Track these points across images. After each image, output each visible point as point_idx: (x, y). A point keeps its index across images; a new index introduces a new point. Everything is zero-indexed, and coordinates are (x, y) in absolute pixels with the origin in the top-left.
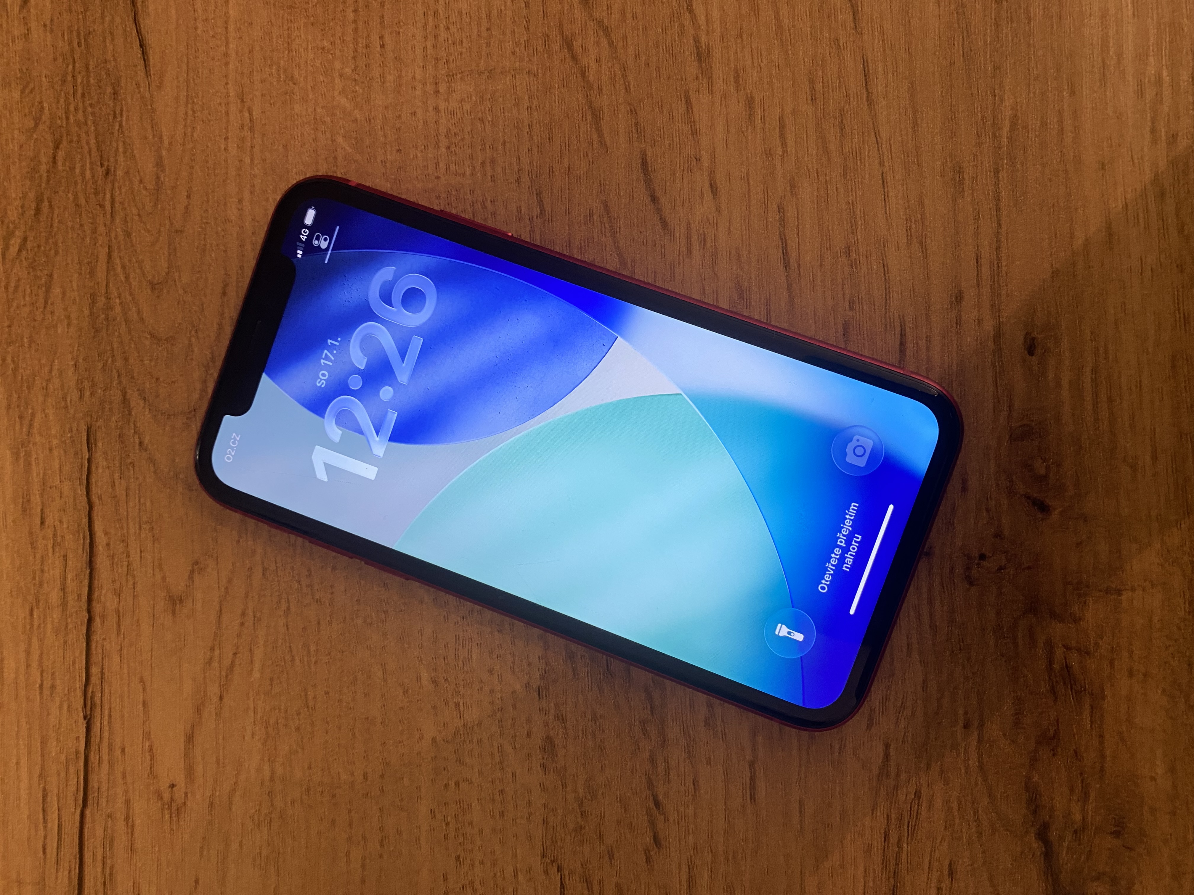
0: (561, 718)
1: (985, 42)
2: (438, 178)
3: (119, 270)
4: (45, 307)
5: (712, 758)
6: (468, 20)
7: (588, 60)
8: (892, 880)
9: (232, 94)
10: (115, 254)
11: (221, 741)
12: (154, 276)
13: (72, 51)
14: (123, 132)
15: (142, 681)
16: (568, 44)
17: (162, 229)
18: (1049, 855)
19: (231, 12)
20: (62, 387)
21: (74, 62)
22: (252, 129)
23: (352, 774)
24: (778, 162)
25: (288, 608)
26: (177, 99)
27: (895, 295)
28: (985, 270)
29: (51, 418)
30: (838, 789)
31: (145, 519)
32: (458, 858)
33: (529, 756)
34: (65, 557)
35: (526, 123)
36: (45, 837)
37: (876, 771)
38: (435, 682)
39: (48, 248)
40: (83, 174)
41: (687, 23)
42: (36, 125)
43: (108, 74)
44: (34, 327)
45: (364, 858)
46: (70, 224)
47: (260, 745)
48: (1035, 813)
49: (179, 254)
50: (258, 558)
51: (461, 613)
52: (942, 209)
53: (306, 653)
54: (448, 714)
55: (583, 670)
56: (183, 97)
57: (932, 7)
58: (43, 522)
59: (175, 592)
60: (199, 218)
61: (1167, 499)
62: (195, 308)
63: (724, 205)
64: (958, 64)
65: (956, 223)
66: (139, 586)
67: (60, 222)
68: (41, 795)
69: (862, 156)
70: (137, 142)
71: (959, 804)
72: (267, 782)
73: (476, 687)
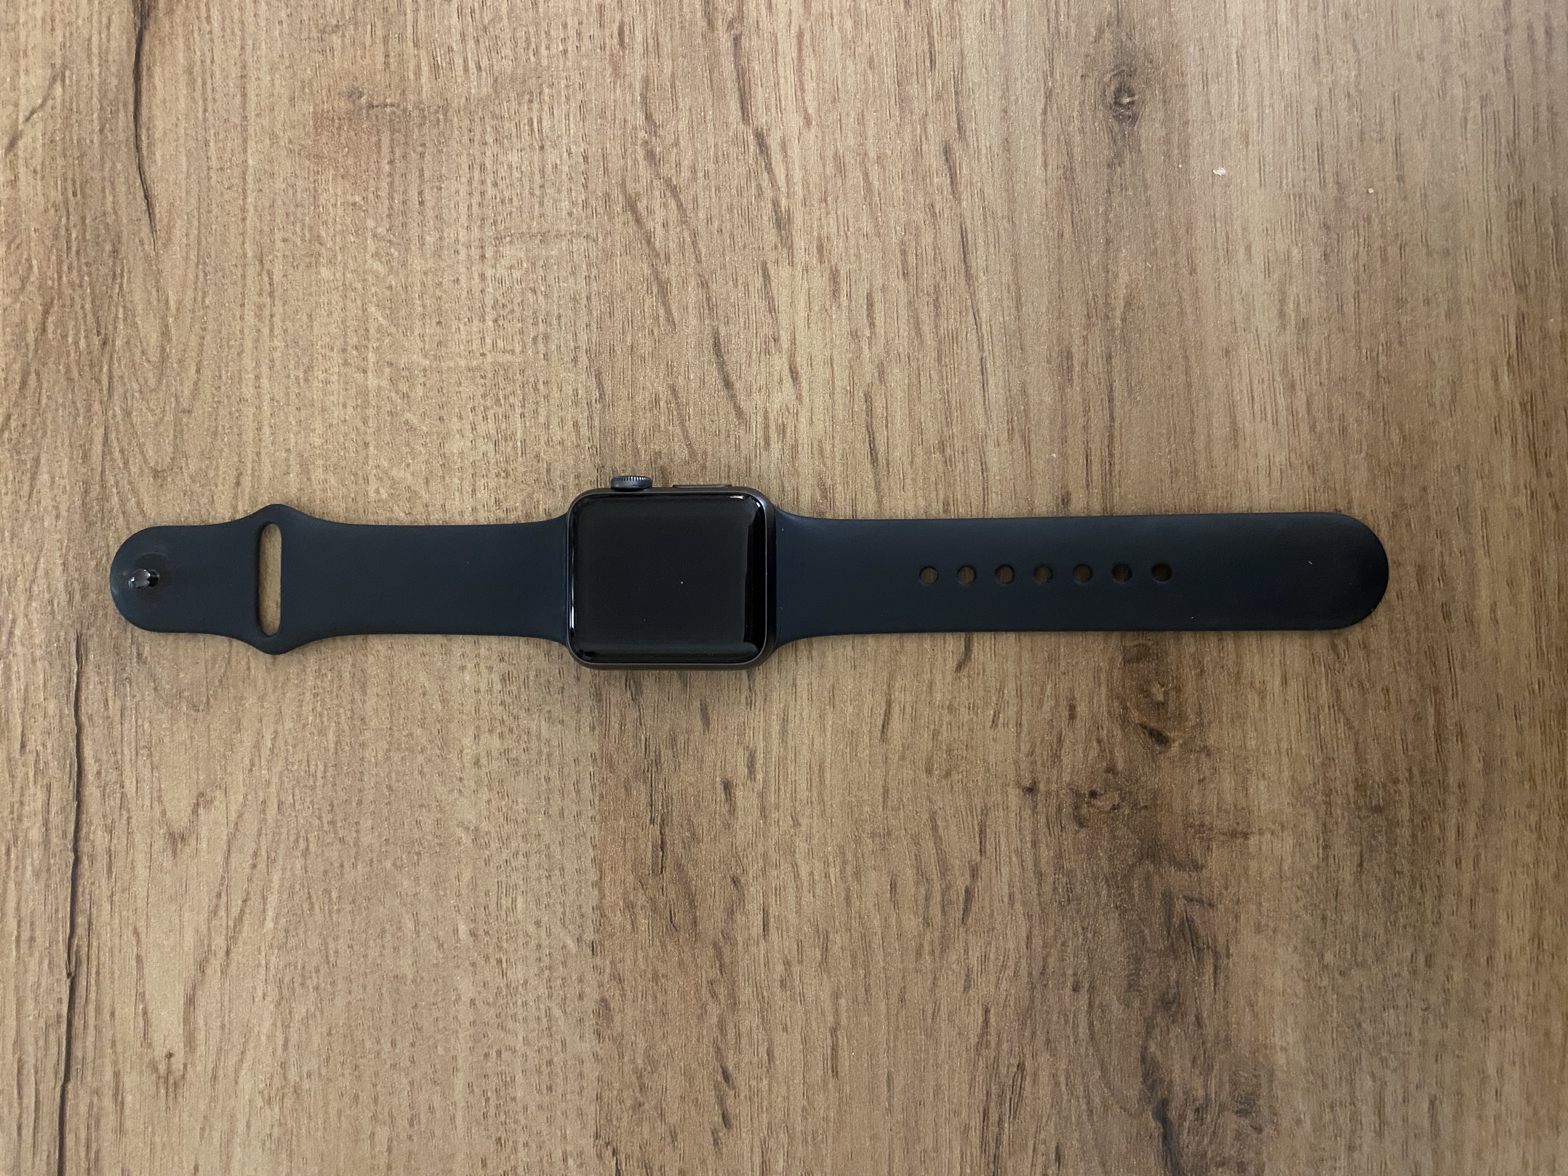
0: (617, 978)
2: (483, 355)
3: (117, 454)
4: (30, 497)
5: (789, 1024)
6: (518, 175)
7: (654, 224)
8: (992, 1166)
9: (250, 254)
10: (113, 436)
12: (157, 462)
13: (66, 202)
14: (123, 296)
15: (136, 932)
16: (631, 205)
17: (167, 408)
18: (1168, 1136)
19: (250, 161)
20: (49, 589)
21: (68, 214)
22: (271, 295)
23: (378, 1041)
24: (865, 345)
25: (307, 849)
26: (187, 259)
27: (994, 496)
28: (1096, 468)
29: (35, 625)
30: (931, 1061)
31: (142, 743)
32: (499, 1140)
33: (581, 1020)
34: (49, 788)
35: (584, 295)
36: (20, 1116)
37: (974, 1040)
38: (473, 934)
39: (34, 428)
40: (76, 343)
41: (765, 183)
42: (24, 286)
43: (107, 228)
44: (17, 519)
45: (390, 1140)
46: (61, 401)
47: (272, 1007)
48: (1152, 1088)
49: (186, 437)
50: (273, 789)
51: (504, 856)
52: (1048, 399)
53: (326, 900)
54: (489, 972)
55: (643, 922)
56: (193, 257)
57: (1038, 171)
58: (23, 746)
59: (176, 828)
60: (209, 396)
61: (1299, 731)
62: (204, 500)
63: (805, 394)
64: (1067, 236)
65: (1064, 416)
66: (134, 821)
67: (49, 398)
68: (16, 1066)
69: (960, 339)
70: (140, 308)
71: (1067, 1078)
72: (279, 1051)
73: (521, 941)
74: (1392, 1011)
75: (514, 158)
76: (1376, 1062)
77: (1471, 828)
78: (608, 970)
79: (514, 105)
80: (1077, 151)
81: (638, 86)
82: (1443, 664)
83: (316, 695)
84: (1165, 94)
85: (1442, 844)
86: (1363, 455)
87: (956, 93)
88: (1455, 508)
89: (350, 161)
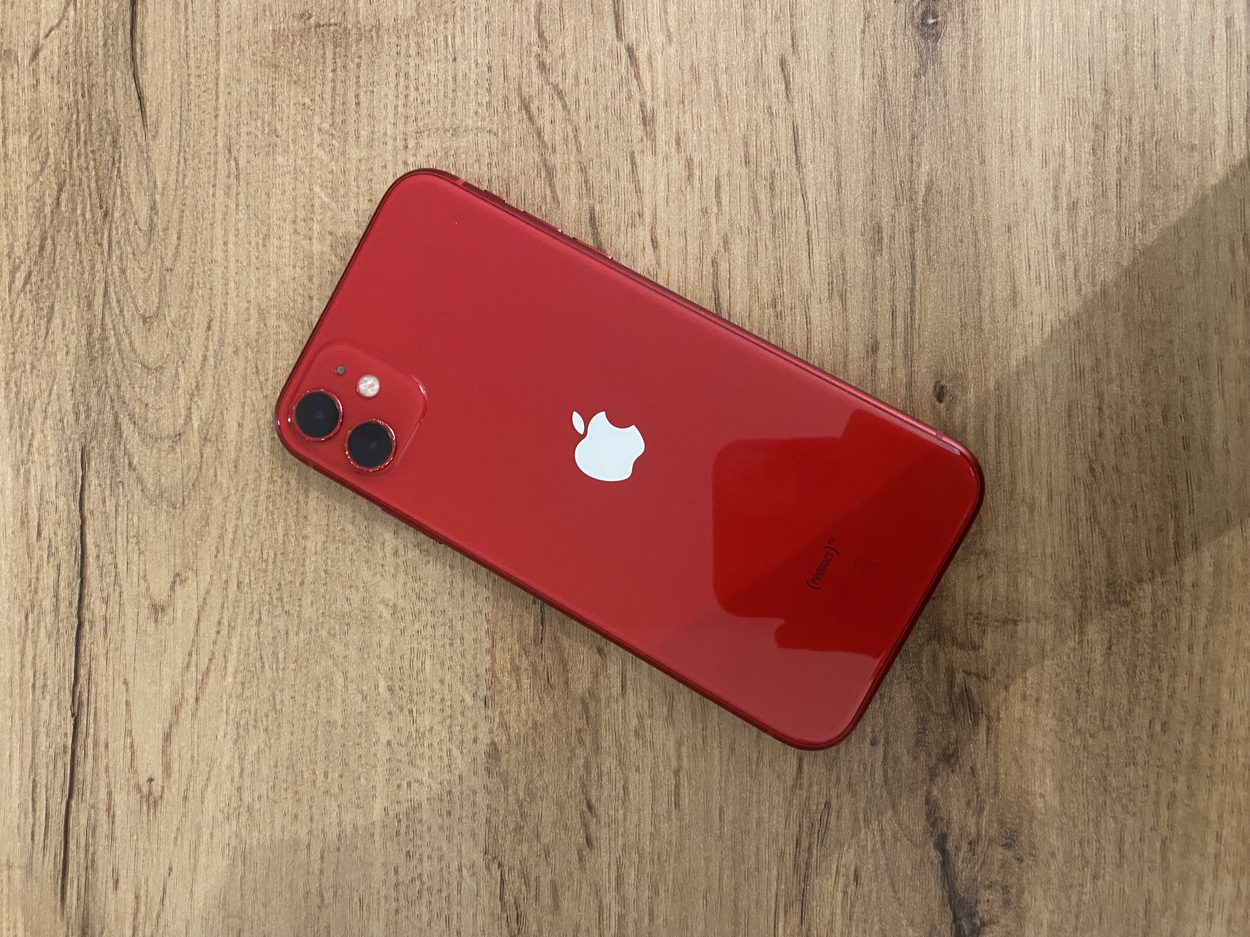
0: (504, 726)
1: (905, 112)
3: (114, 304)
4: (46, 337)
5: (641, 766)
6: (436, 82)
7: (543, 122)
8: (802, 883)
9: (220, 144)
10: (111, 289)
11: (196, 739)
12: (145, 310)
13: (77, 102)
14: (120, 177)
15: (125, 682)
16: (525, 106)
17: (154, 267)
18: (946, 863)
19: (222, 70)
20: (60, 410)
21: (78, 112)
22: (237, 177)
23: (314, 773)
24: (713, 219)
25: (260, 619)
26: (171, 148)
27: (816, 344)
28: (900, 322)
29: (49, 438)
30: (755, 799)
31: (132, 534)
32: (408, 853)
33: (475, 759)
34: (59, 568)
35: (486, 178)
36: (34, 825)
37: (790, 783)
38: (391, 689)
39: (50, 282)
40: (83, 215)
41: (634, 88)
42: (43, 169)
43: (108, 123)
44: (35, 355)
45: (322, 851)
46: (71, 260)
47: (231, 744)
48: (934, 824)
49: (169, 291)
50: (234, 571)
51: (417, 627)
52: (862, 266)
53: (274, 660)
54: (402, 720)
55: (526, 682)
56: (176, 147)
57: (857, 78)
58: (39, 534)
59: (157, 601)
60: (187, 258)
61: (1061, 538)
62: (183, 341)
63: (663, 259)
64: (879, 132)
65: (875, 279)
66: (125, 595)
67: (61, 258)
68: (31, 785)
69: (790, 215)
70: (133, 187)
71: (865, 814)
72: (236, 779)
73: (428, 695)
74: (1132, 767)
75: (432, 68)
76: (1118, 808)
77: (1202, 619)
78: (497, 720)
79: (433, 24)
80: (889, 62)
81: (533, 9)
82: (1182, 486)
83: (268, 497)
84: (963, 15)
85: (1177, 633)
86: (1119, 314)
87: (791, 16)
88: (1196, 359)
89: (301, 69)
